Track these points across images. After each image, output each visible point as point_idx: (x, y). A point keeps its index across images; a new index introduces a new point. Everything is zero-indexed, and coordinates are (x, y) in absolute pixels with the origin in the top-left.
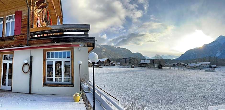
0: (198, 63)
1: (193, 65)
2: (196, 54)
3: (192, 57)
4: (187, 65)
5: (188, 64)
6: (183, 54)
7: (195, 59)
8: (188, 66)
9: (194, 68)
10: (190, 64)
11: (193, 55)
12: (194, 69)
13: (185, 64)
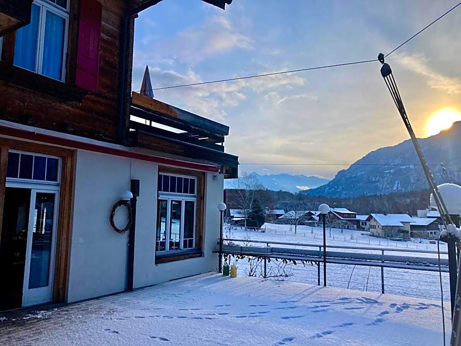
0: (419, 212)
1: (395, 220)
2: (409, 170)
3: (392, 183)
4: (368, 220)
5: (371, 217)
6: (346, 168)
7: (405, 195)
8: (374, 227)
9: (402, 234)
10: (382, 215)
11: (394, 173)
12: (400, 240)
13: (358, 217)
